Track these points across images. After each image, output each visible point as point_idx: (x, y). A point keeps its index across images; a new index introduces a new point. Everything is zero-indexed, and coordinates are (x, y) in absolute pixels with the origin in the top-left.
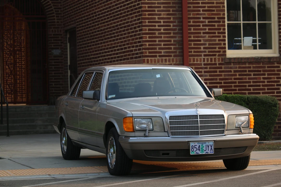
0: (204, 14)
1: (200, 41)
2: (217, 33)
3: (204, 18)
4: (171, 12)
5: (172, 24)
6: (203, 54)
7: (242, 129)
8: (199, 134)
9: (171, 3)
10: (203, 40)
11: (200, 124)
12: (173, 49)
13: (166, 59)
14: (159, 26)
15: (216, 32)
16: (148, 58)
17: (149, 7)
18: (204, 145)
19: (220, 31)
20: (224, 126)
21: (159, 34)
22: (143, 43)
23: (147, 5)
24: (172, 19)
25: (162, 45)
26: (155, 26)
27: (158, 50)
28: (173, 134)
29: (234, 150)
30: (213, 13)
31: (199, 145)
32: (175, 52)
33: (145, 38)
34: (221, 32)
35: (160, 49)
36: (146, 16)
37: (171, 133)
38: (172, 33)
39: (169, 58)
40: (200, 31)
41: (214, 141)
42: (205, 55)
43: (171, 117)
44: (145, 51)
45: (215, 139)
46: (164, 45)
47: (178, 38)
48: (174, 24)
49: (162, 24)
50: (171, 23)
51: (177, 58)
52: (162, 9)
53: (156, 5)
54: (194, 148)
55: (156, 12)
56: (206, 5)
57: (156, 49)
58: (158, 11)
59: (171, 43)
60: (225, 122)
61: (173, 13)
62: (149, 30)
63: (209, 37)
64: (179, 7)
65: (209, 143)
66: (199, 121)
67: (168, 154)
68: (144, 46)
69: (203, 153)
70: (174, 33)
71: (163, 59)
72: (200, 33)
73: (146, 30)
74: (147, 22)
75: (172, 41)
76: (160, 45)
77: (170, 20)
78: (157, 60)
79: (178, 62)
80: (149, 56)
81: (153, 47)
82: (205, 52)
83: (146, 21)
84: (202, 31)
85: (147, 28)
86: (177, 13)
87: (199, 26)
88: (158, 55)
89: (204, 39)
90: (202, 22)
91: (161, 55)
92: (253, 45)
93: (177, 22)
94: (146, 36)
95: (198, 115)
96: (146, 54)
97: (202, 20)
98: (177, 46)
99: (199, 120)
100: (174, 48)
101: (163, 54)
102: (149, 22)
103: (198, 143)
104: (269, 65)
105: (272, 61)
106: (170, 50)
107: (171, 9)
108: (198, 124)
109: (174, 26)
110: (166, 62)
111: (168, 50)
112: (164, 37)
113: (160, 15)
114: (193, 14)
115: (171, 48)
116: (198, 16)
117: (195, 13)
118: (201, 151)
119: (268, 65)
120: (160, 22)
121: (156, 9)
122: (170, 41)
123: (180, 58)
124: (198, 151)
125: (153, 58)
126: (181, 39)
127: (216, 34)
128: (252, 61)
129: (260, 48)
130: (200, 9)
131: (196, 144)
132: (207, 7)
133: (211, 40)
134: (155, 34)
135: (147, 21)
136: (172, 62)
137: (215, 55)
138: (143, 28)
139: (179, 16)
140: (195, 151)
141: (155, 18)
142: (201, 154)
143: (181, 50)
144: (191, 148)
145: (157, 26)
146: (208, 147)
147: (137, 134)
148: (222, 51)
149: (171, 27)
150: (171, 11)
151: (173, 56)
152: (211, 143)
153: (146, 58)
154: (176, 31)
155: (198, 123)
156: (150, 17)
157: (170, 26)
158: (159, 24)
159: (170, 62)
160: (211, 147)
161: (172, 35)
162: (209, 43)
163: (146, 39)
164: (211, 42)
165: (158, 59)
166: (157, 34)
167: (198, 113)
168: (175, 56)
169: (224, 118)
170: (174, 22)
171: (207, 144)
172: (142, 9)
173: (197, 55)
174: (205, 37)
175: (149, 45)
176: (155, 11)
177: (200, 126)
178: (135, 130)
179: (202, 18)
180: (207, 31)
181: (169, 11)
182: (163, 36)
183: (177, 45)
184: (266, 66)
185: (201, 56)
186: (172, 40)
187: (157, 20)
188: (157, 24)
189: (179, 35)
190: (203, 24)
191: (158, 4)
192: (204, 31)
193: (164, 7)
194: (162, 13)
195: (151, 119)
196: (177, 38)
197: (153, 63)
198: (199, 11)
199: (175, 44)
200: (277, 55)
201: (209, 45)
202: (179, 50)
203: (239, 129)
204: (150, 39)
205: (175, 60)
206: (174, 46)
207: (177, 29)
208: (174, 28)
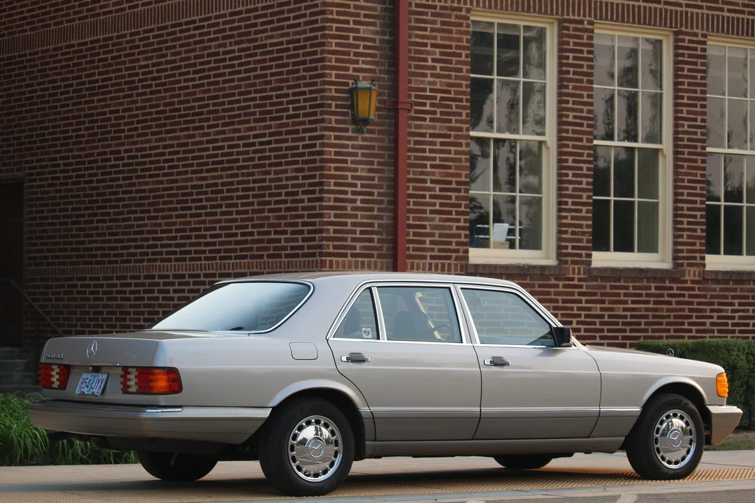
0: (434, 174)
1: (424, 227)
2: (454, 213)
3: (432, 182)
4: (375, 167)
5: (376, 191)
6: (428, 254)
9: (376, 147)
10: (430, 225)
12: (376, 241)
13: (364, 262)
14: (353, 193)
15: (452, 211)
16: (332, 258)
17: (337, 153)
19: (460, 210)
21: (353, 209)
22: (324, 227)
23: (333, 150)
24: (376, 179)
25: (358, 232)
26: (346, 193)
27: (349, 243)
30: (449, 173)
32: (380, 248)
33: (327, 216)
34: (462, 211)
35: (353, 240)
36: (331, 171)
38: (376, 210)
39: (369, 259)
40: (425, 208)
42: (432, 257)
44: (326, 243)
47: (387, 220)
48: (380, 191)
49: (359, 189)
50: (375, 188)
51: (383, 259)
52: (359, 158)
53: (350, 150)
55: (349, 165)
56: (438, 155)
57: (345, 239)
58: (353, 162)
59: (373, 229)
61: (379, 167)
62: (336, 200)
63: (441, 220)
64: (389, 157)
68: (323, 233)
70: (379, 210)
71: (358, 261)
72: (424, 212)
73: (329, 200)
74: (332, 184)
75: (376, 225)
76: (354, 232)
77: (373, 182)
78: (347, 262)
80: (334, 253)
81: (341, 235)
82: (432, 250)
83: (330, 182)
84: (428, 208)
85: (332, 196)
86: (386, 168)
87: (424, 197)
88: (349, 252)
89: (431, 223)
90: (429, 189)
91: (356, 253)
92: (507, 240)
93: (385, 187)
94: (330, 213)
96: (328, 251)
97: (429, 185)
98: (384, 237)
100: (379, 241)
101: (358, 251)
102: (336, 184)
104: (541, 282)
105: (547, 273)
106: (372, 244)
107: (376, 160)
109: (380, 194)
110: (363, 268)
111: (367, 244)
112: (363, 217)
113: (356, 170)
114: (415, 173)
115: (372, 240)
116: (422, 177)
117: (417, 169)
119: (539, 282)
120: (356, 185)
121: (349, 159)
122: (372, 225)
123: (387, 260)
125: (341, 259)
126: (393, 222)
127: (452, 214)
128: (513, 272)
129: (521, 247)
130: (426, 162)
132: (438, 159)
133: (443, 228)
134: (345, 208)
135: (332, 181)
136: (375, 268)
137: (449, 258)
138: (325, 197)
139: (390, 176)
141: (345, 177)
143: (391, 245)
145: (349, 192)
148: (461, 250)
149: (375, 197)
150: (376, 163)
151: (375, 255)
153: (328, 259)
154: (383, 206)
156: (338, 173)
158: (354, 189)
159: (370, 268)
161: (375, 213)
162: (440, 232)
163: (329, 220)
164: (443, 232)
165: (349, 261)
166: (349, 209)
168: (379, 256)
170: (381, 187)
172: (325, 157)
173: (419, 255)
174: (432, 219)
175: (335, 231)
176: (346, 162)
179: (429, 181)
180: (437, 207)
181: (372, 163)
182: (359, 213)
183: (384, 235)
184: (537, 283)
185: (424, 257)
186: (376, 222)
187: (350, 181)
188: (349, 189)
189: (388, 214)
190: (430, 193)
191: (352, 148)
192: (432, 208)
193: (363, 155)
194: (360, 167)
196: (385, 219)
197: (341, 269)
198: (425, 166)
199: (380, 231)
200: (552, 262)
201: (439, 237)
202: (388, 245)
204: (336, 220)
205: (379, 265)
206: (379, 237)
207: (386, 202)
208: (380, 198)
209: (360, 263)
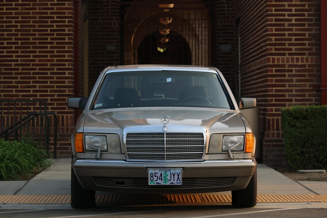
5: (306, 13)
7: (230, 153)
8: (165, 158)
11: (166, 145)
12: (307, 45)
13: (298, 58)
14: (289, 15)
16: (274, 57)
18: (168, 173)
20: (202, 149)
21: (289, 25)
22: (268, 38)
24: (307, 6)
25: (293, 40)
26: (284, 15)
27: (287, 47)
28: (131, 157)
29: (216, 181)
31: (162, 173)
32: (311, 49)
33: (270, 30)
35: (289, 44)
36: (272, 2)
37: (128, 155)
38: (307, 25)
39: (302, 56)
41: (183, 168)
43: (129, 135)
44: (270, 47)
45: (184, 166)
46: (296, 40)
47: (315, 31)
48: (310, 13)
49: (294, 12)
50: (305, 11)
51: (313, 56)
54: (154, 176)
57: (284, 44)
59: (305, 37)
60: (204, 143)
62: (276, 20)
65: (175, 170)
66: (165, 141)
67: (123, 183)
68: (269, 41)
69: (167, 184)
70: (309, 25)
71: (294, 58)
73: (272, 20)
74: (273, 10)
75: (307, 35)
76: (291, 40)
77: (304, 8)
78: (285, 59)
79: (314, 62)
80: (275, 53)
81: (281, 42)
83: (272, 9)
85: (274, 18)
88: (287, 52)
91: (292, 53)
93: (313, 10)
94: (272, 29)
95: (164, 133)
96: (271, 52)
98: (313, 42)
99: (165, 139)
100: (309, 44)
101: (293, 51)
102: (276, 10)
103: (160, 170)
106: (304, 47)
108: (164, 145)
109: (309, 15)
110: (298, 62)
111: (300, 47)
112: (296, 30)
113: (291, 0)
115: (304, 44)
118: (163, 181)
120: (291, 10)
122: (304, 35)
123: (316, 57)
124: (159, 181)
125: (281, 57)
126: (319, 32)
131: (157, 171)
134: (284, 25)
135: (273, 8)
136: (306, 62)
138: (268, 18)
139: (317, 3)
140: (155, 181)
141: (284, 5)
142: (163, 184)
143: (318, 47)
144: (149, 177)
145: (286, 15)
146: (174, 176)
147: (87, 155)
149: (306, 17)
151: (307, 54)
152: (178, 171)
153: (271, 57)
154: (312, 22)
155: (164, 143)
156: (278, 3)
157: (304, 15)
158: (290, 13)
159: (304, 62)
160: (178, 175)
161: (306, 27)
163: (271, 33)
165: (287, 58)
166: (286, 25)
167: (165, 130)
168: (309, 54)
169: (203, 138)
170: (311, 10)
171: (173, 171)
175: (276, 40)
177: (166, 147)
178: (85, 150)
182: (294, 28)
183: (313, 40)
186: (307, 33)
187: (287, 7)
188: (286, 13)
189: (316, 27)
195: (106, 136)
196: (314, 31)
197: (280, 63)
199: (310, 38)
202: (316, 47)
203: (227, 152)
204: (277, 32)
205: (310, 59)
206: (309, 42)
207: (314, 19)
208: (310, 17)
209: (295, 59)
